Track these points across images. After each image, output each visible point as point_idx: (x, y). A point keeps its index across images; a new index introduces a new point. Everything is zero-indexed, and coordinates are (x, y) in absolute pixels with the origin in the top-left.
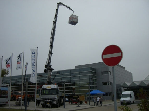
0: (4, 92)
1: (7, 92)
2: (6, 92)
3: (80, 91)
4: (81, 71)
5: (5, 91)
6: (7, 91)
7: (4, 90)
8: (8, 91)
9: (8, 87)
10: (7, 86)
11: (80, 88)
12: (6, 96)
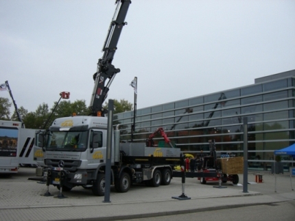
0: (5, 142)
1: (14, 141)
2: (11, 143)
3: (264, 146)
4: (265, 91)
5: (10, 139)
6: (13, 138)
7: (6, 137)
8: (16, 139)
9: (16, 129)
10: (15, 126)
11: (264, 136)
12: (12, 152)
